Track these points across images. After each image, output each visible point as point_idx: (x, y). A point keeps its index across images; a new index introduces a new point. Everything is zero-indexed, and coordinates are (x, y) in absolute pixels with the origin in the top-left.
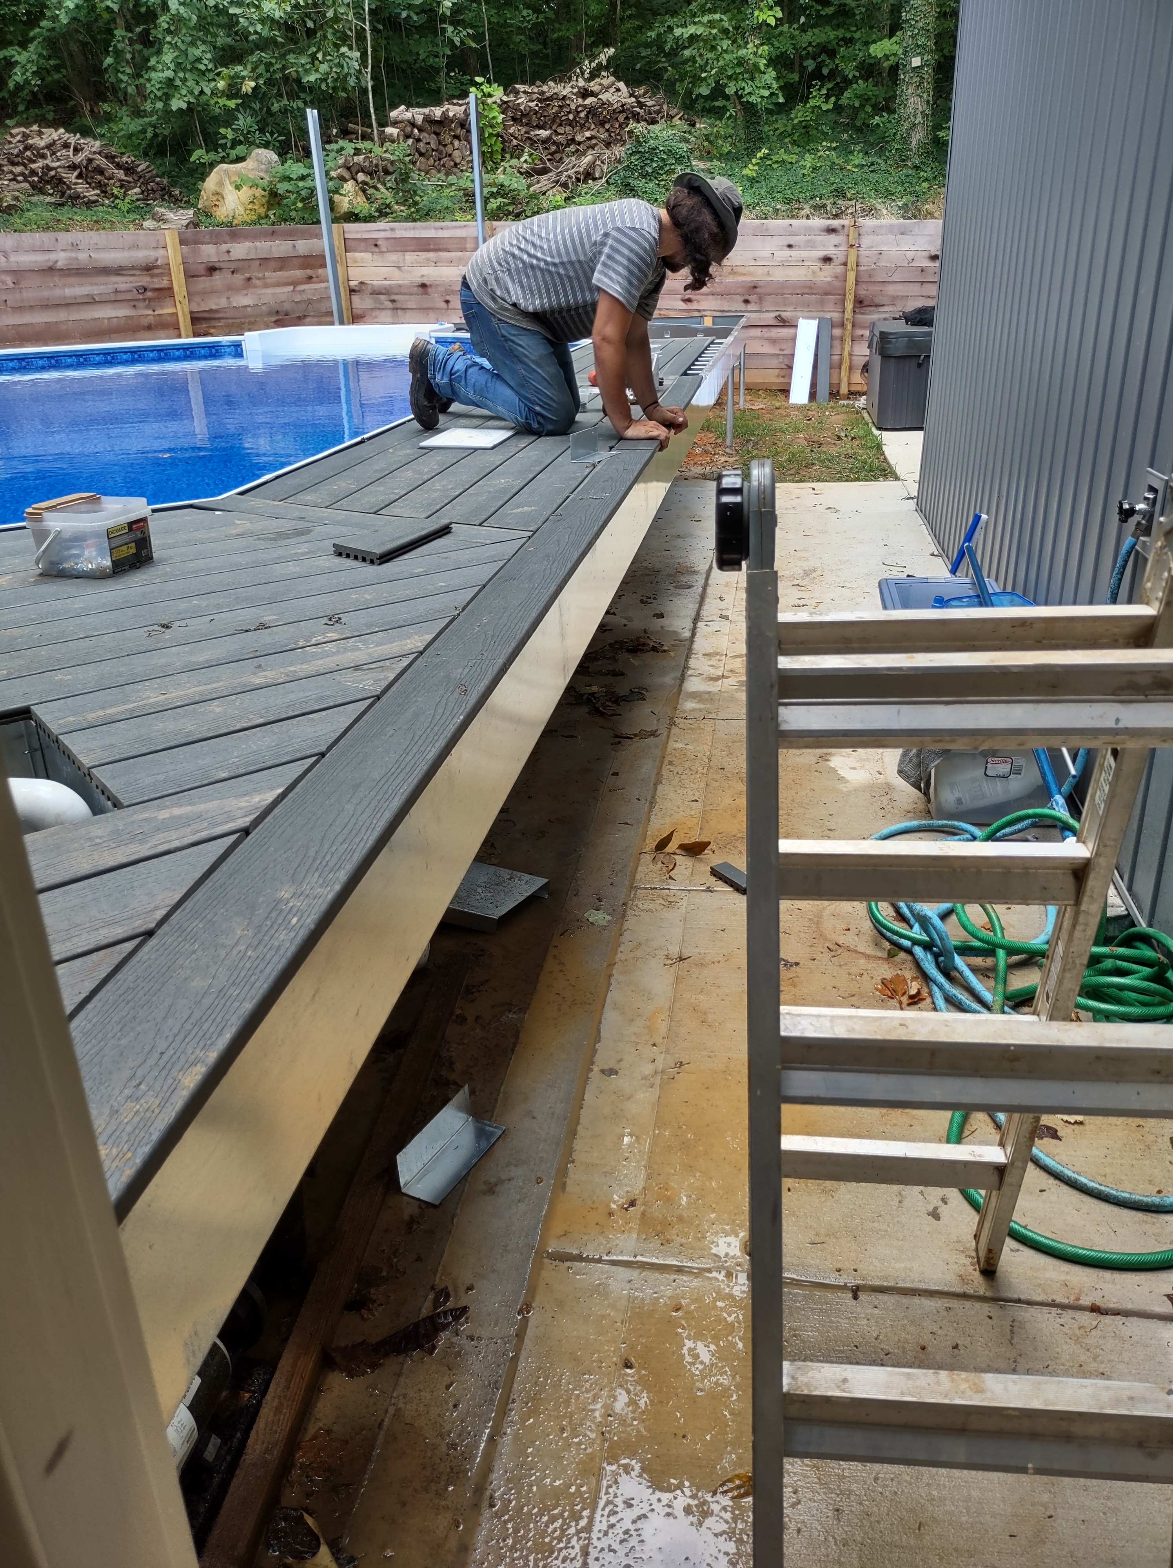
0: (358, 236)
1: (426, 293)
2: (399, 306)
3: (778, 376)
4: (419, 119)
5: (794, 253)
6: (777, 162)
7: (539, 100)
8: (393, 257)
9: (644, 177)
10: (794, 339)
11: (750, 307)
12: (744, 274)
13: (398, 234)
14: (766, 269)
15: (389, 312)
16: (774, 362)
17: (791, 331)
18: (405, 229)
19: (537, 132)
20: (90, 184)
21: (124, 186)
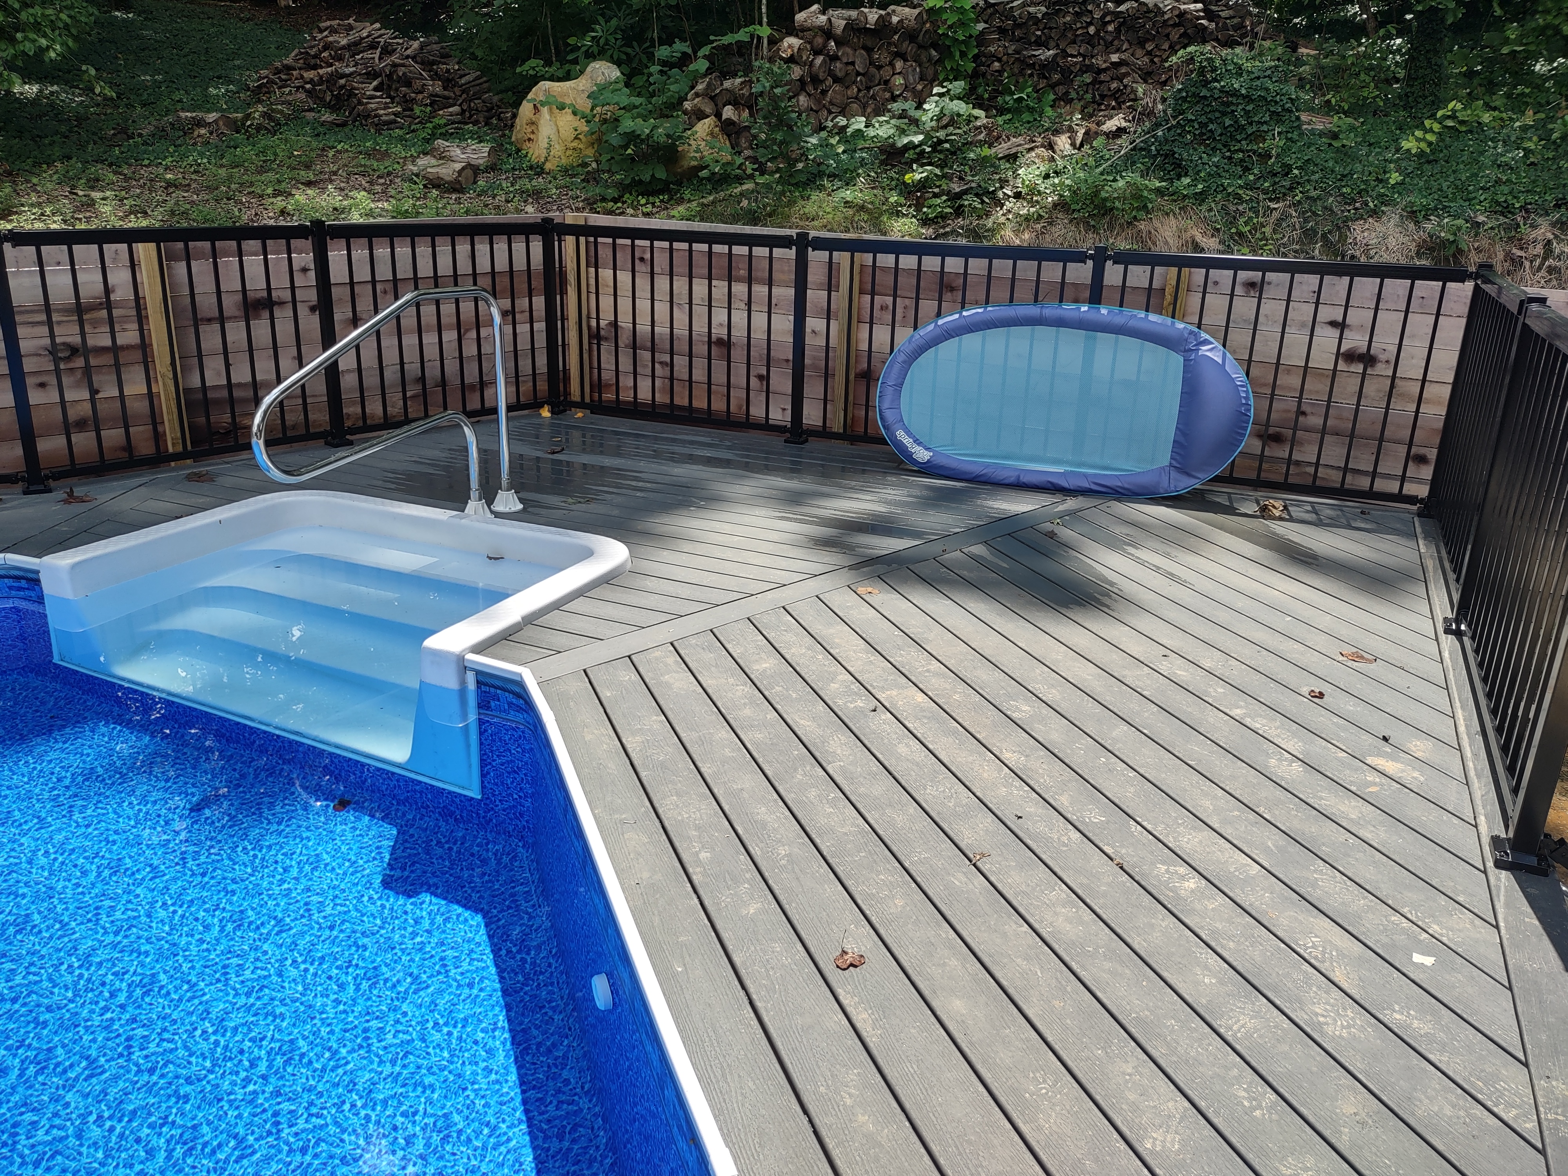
1: (724, 357)
4: (838, 27)
11: (1426, 472)
19: (1035, 52)
20: (392, 99)
21: (437, 103)
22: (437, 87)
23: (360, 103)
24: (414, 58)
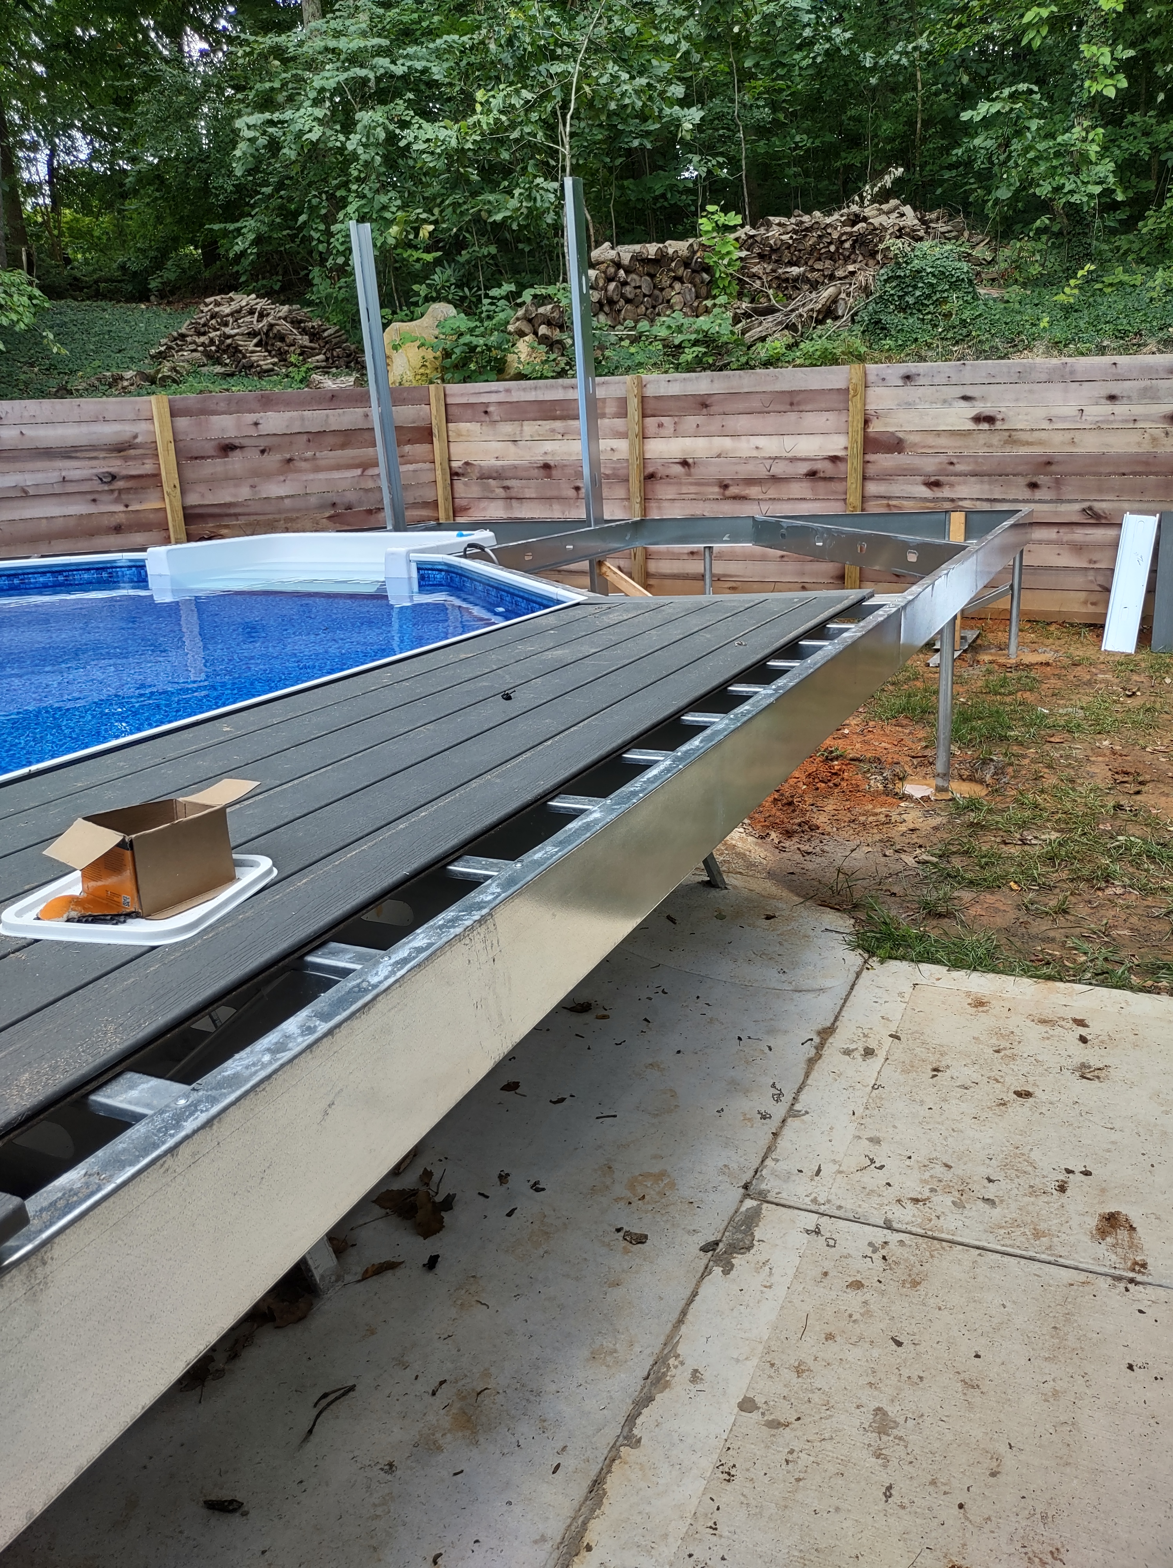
0: (464, 400)
1: (549, 476)
2: (514, 495)
3: (1085, 603)
4: (626, 259)
5: (1120, 409)
6: (1111, 285)
7: (795, 232)
8: (508, 428)
9: (904, 310)
10: (1115, 545)
11: (1038, 494)
12: (1028, 444)
13: (516, 396)
14: (1068, 436)
15: (500, 503)
16: (1079, 581)
17: (1110, 532)
18: (524, 390)
19: (788, 270)
20: (270, 352)
21: (304, 353)
22: (305, 340)
23: (244, 357)
24: (285, 319)
